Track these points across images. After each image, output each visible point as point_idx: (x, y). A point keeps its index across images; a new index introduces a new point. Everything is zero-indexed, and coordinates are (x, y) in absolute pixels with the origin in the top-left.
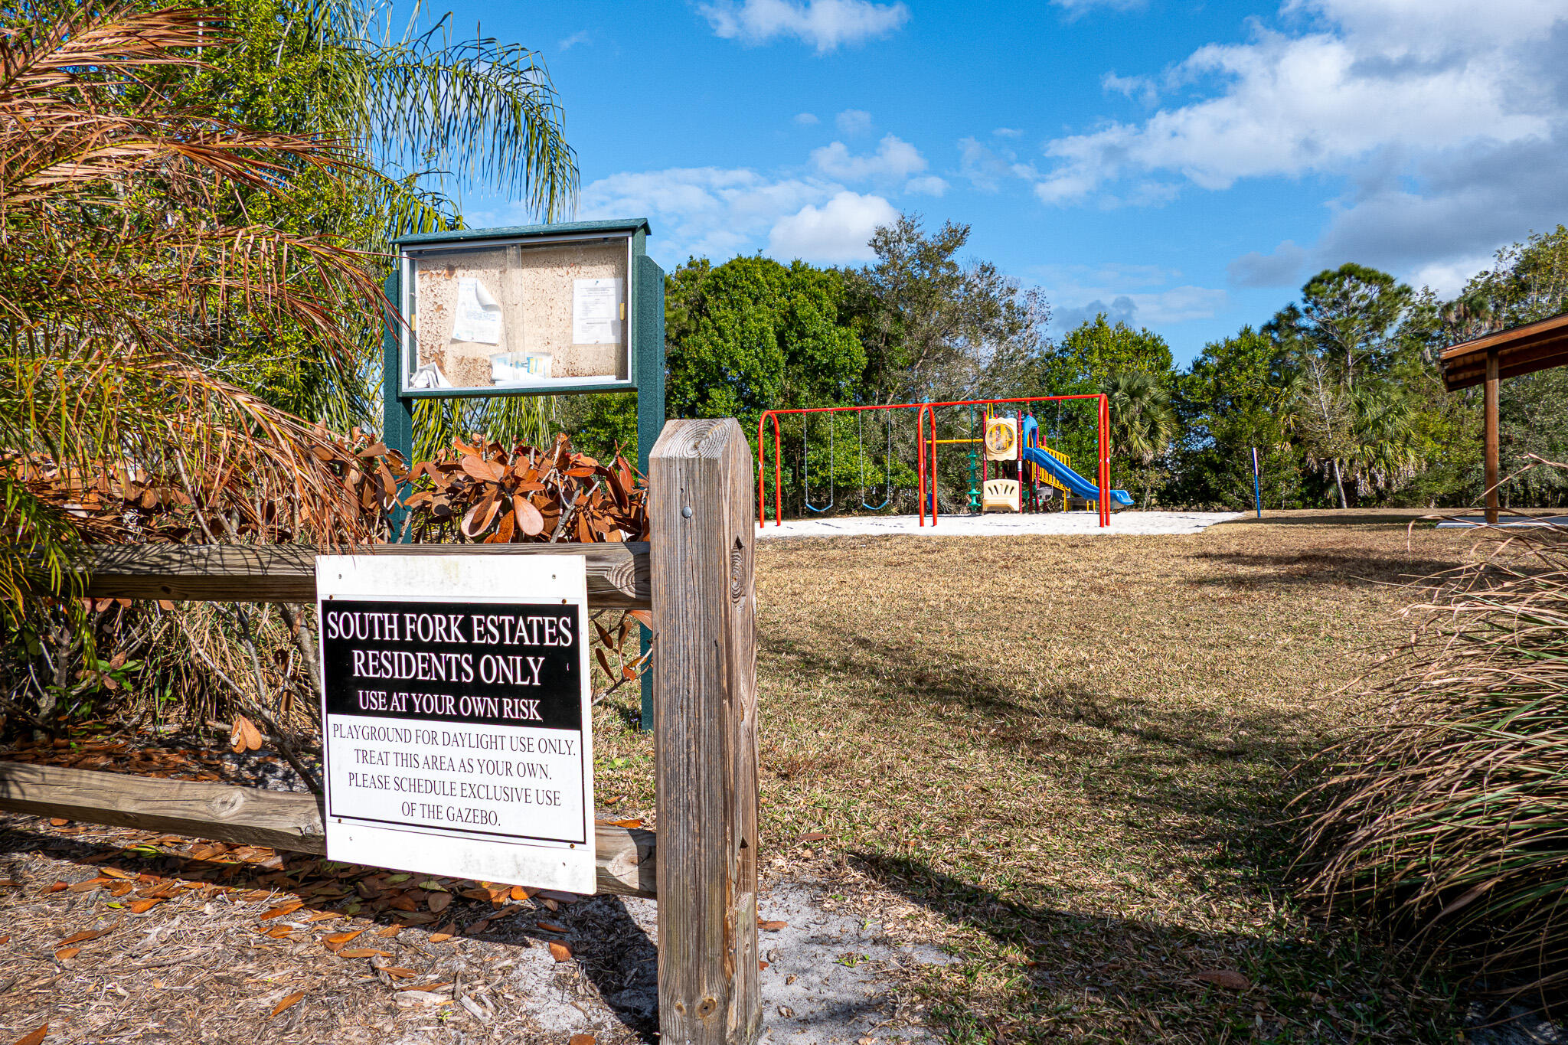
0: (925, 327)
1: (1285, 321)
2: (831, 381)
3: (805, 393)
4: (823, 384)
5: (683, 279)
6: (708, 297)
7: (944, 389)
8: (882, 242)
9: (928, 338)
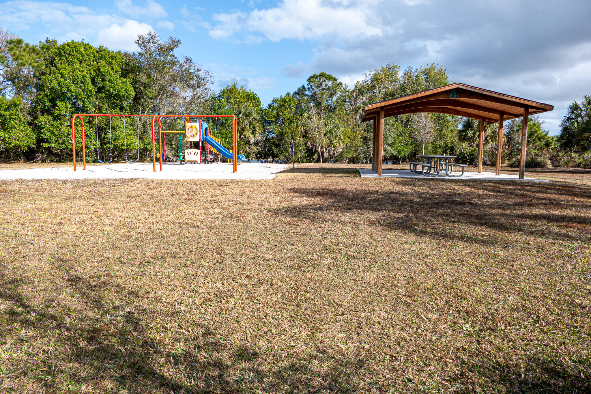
0: (161, 82)
1: (301, 91)
2: (118, 102)
3: (106, 106)
4: (114, 103)
5: (43, 48)
6: (56, 58)
7: (170, 110)
8: (141, 42)
9: (163, 87)
